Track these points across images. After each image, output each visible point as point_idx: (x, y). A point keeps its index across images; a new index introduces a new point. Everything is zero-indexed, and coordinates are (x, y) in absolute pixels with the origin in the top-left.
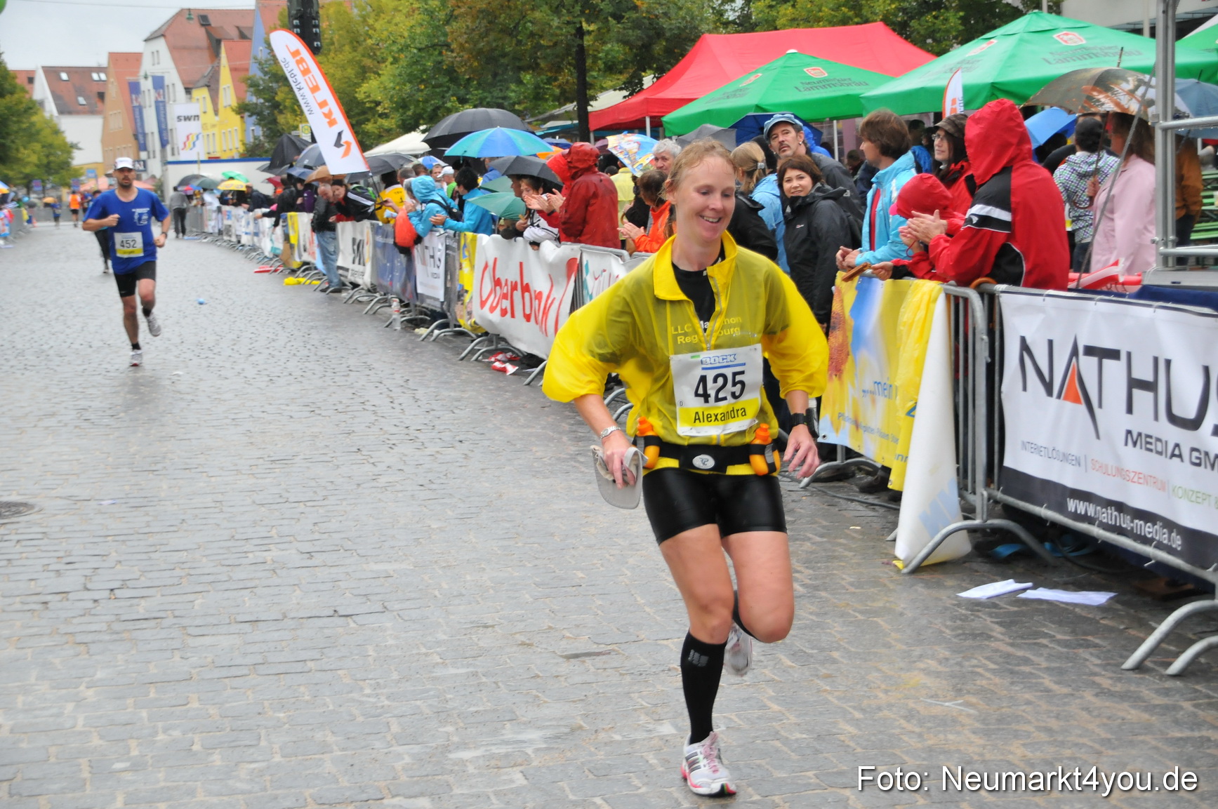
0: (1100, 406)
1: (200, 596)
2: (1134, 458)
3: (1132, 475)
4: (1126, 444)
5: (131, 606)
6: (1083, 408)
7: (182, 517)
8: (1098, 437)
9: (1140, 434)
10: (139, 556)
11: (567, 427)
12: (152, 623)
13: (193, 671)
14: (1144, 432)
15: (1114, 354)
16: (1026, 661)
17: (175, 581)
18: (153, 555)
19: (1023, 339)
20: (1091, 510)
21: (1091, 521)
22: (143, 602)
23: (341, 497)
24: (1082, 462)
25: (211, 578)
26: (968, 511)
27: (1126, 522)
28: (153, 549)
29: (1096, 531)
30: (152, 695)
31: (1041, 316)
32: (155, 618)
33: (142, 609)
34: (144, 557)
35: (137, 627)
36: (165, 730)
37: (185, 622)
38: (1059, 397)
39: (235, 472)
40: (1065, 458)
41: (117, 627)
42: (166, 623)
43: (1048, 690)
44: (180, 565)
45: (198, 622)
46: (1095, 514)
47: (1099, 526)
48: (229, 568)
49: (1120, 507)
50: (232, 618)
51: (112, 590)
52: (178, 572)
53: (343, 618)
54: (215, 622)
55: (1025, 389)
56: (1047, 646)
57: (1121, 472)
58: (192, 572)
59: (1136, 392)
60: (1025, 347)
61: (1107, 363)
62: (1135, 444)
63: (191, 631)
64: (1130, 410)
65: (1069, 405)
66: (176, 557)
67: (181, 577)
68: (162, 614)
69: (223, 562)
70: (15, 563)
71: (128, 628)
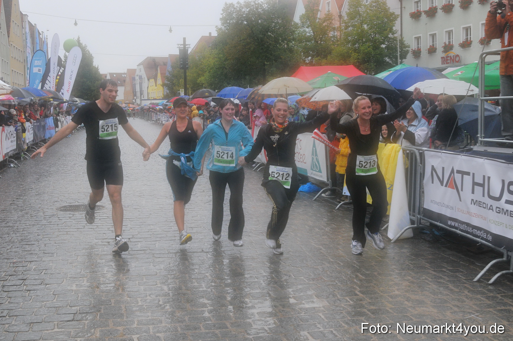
0: (462, 190)
1: (157, 242)
2: (474, 209)
3: (473, 214)
4: (471, 204)
5: (136, 245)
6: (455, 191)
7: (150, 213)
8: (460, 201)
9: (476, 201)
10: (137, 227)
12: (143, 252)
13: (158, 271)
14: (478, 200)
15: (468, 174)
16: (441, 278)
18: (141, 226)
19: (433, 166)
20: (456, 225)
21: (456, 228)
22: (139, 244)
23: (200, 208)
24: (454, 209)
25: (160, 236)
26: (412, 222)
27: (470, 230)
29: (458, 232)
30: (145, 280)
31: (440, 159)
32: (143, 250)
33: (139, 246)
34: (139, 227)
35: (138, 253)
36: (150, 295)
37: (153, 252)
38: (446, 186)
39: (165, 198)
40: (447, 207)
41: (131, 252)
42: (147, 252)
43: (452, 290)
44: (151, 230)
45: (157, 252)
46: (458, 226)
47: (459, 230)
48: (166, 232)
49: (468, 224)
50: (169, 251)
51: (129, 239)
53: (205, 253)
54: (163, 253)
55: (433, 183)
56: (445, 272)
57: (469, 213)
58: (155, 233)
59: (476, 187)
60: (433, 168)
61: (465, 176)
62: (474, 204)
63: (155, 255)
64: (473, 192)
65: (450, 190)
66: (149, 227)
67: (151, 235)
68: (146, 248)
69: (164, 230)
70: (99, 227)
71: (135, 253)
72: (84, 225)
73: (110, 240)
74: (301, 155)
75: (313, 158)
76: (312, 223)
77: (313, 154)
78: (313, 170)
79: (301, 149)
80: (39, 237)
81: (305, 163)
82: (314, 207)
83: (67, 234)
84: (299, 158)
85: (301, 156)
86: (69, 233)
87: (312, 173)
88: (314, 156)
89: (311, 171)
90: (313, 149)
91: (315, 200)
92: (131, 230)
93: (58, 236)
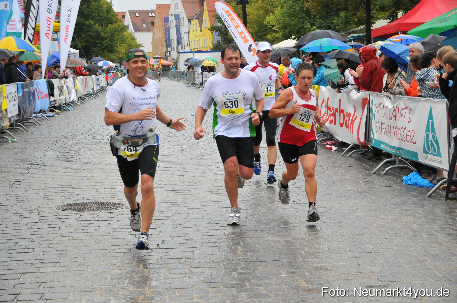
1: (196, 249)
5: (167, 252)
7: (188, 212)
10: (169, 230)
11: (362, 176)
12: (176, 261)
13: (195, 284)
17: (185, 241)
18: (175, 229)
22: (171, 250)
25: (201, 241)
28: (175, 226)
30: (177, 294)
32: (177, 258)
33: (172, 254)
34: (172, 230)
35: (169, 262)
37: (190, 261)
39: (210, 193)
41: (160, 261)
42: (182, 261)
44: (187, 234)
45: (196, 261)
48: (209, 237)
50: (211, 260)
51: (158, 245)
52: (186, 238)
53: (260, 263)
54: (204, 261)
58: (193, 238)
63: (193, 265)
66: (185, 231)
67: (188, 240)
68: (180, 257)
69: (206, 234)
70: (117, 230)
71: (165, 262)
72: (96, 228)
73: (132, 247)
74: (409, 131)
75: (427, 136)
76: (419, 226)
77: (427, 130)
78: (428, 153)
79: (409, 122)
80: (34, 243)
81: (414, 143)
82: (426, 206)
83: (72, 239)
84: (405, 136)
85: (409, 133)
86: (75, 238)
87: (426, 158)
88: (429, 132)
89: (426, 155)
90: (428, 122)
91: (429, 196)
92: (161, 234)
93: (61, 242)
